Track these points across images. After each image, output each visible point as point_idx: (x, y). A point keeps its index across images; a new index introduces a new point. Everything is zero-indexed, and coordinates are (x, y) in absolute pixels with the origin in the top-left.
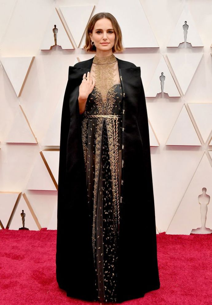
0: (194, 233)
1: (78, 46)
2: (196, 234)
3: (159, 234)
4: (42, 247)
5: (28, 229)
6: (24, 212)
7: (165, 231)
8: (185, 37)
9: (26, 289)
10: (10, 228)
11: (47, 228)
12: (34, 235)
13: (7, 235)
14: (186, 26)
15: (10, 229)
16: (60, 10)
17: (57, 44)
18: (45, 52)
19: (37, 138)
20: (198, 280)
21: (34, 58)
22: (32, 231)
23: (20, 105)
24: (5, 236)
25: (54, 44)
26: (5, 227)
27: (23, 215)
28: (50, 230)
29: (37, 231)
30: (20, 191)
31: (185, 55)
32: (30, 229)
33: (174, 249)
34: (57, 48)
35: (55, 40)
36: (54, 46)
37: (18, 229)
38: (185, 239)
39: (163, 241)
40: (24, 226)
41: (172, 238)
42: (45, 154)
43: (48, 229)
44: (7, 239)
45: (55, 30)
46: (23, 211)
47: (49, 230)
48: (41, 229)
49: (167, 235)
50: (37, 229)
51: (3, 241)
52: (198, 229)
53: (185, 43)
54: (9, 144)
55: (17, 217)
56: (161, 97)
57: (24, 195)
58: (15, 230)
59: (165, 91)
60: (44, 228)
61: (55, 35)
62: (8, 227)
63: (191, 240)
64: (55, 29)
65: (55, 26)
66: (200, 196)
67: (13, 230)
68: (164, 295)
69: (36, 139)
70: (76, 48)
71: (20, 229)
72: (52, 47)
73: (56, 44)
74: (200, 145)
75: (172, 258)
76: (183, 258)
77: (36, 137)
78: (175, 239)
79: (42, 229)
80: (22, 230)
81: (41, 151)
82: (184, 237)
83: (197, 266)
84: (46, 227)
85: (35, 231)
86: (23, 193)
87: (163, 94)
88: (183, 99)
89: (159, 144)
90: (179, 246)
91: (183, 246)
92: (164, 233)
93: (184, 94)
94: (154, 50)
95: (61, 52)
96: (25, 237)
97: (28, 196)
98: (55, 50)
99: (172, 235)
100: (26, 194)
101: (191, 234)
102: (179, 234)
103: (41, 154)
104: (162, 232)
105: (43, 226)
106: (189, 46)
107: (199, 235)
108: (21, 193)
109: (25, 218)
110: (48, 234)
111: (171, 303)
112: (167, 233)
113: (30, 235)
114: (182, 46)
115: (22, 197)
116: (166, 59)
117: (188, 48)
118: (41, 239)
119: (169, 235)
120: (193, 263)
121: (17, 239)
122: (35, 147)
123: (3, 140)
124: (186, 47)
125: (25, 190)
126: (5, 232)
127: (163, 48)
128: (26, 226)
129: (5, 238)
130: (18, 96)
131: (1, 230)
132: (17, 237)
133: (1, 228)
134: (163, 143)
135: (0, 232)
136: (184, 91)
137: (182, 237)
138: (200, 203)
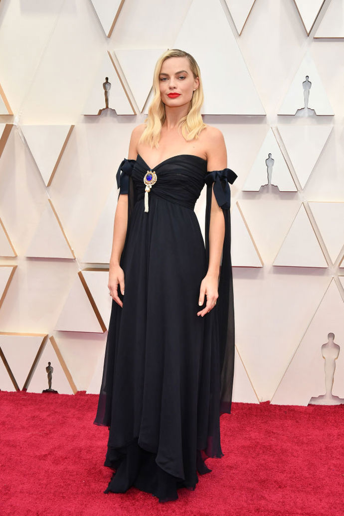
0: (313, 403)
1: (141, 111)
2: (317, 406)
3: (260, 403)
4: (79, 419)
5: (56, 392)
6: (51, 365)
7: (270, 400)
8: (306, 100)
10: (29, 390)
11: (85, 392)
12: (66, 401)
14: (307, 83)
15: (28, 391)
16: (115, 54)
17: (109, 107)
18: (90, 118)
19: (74, 251)
20: (318, 472)
21: (73, 127)
22: (63, 395)
23: (49, 200)
24: (21, 402)
25: (105, 107)
26: (21, 389)
27: (49, 369)
28: (91, 394)
29: (71, 396)
30: (46, 333)
31: (305, 126)
32: (60, 392)
33: (282, 426)
34: (109, 112)
36: (104, 109)
37: (41, 392)
38: (301, 412)
39: (266, 413)
40: (50, 387)
41: (280, 410)
42: (87, 275)
43: (87, 393)
44: (24, 405)
45: (106, 85)
46: (49, 363)
47: (88, 394)
48: (76, 392)
49: (272, 405)
50: (71, 392)
51: (18, 409)
53: (306, 110)
54: (31, 259)
55: (41, 372)
56: (268, 192)
57: (52, 339)
58: (36, 393)
60: (81, 391)
61: (106, 93)
62: (25, 389)
63: (310, 414)
64: (107, 83)
65: (107, 79)
66: (324, 346)
67: (33, 393)
69: (72, 252)
70: (137, 113)
71: (44, 391)
72: (101, 111)
73: (107, 107)
74: (327, 267)
77: (72, 249)
78: (284, 412)
79: (78, 392)
80: (47, 393)
81: (80, 270)
82: (298, 409)
84: (85, 390)
85: (67, 396)
86: (50, 336)
87: (270, 186)
88: (300, 195)
89: (263, 264)
90: (290, 422)
91: (297, 422)
92: (268, 402)
93: (303, 187)
94: (259, 119)
95: (115, 119)
96: (52, 403)
97: (57, 340)
98: (106, 115)
99: (279, 406)
100: (54, 336)
101: (309, 405)
102: (290, 404)
103: (80, 274)
104: (265, 400)
105: (80, 388)
106: (312, 113)
107: (321, 406)
108: (47, 336)
109: (52, 374)
110: (87, 400)
112: (272, 403)
113: (60, 401)
114: (301, 113)
115: (49, 342)
116: (276, 132)
117: (310, 116)
118: (77, 407)
119: (276, 406)
120: (311, 446)
121: (40, 405)
122: (71, 264)
123: (22, 252)
124: (307, 115)
125: (55, 331)
126: (21, 397)
127: (271, 116)
128: (53, 388)
129: (21, 404)
130: (47, 185)
131: (15, 392)
132: (40, 404)
133: (14, 390)
134: (269, 263)
135: (14, 396)
136: (303, 182)
137: (295, 409)
138: (325, 357)
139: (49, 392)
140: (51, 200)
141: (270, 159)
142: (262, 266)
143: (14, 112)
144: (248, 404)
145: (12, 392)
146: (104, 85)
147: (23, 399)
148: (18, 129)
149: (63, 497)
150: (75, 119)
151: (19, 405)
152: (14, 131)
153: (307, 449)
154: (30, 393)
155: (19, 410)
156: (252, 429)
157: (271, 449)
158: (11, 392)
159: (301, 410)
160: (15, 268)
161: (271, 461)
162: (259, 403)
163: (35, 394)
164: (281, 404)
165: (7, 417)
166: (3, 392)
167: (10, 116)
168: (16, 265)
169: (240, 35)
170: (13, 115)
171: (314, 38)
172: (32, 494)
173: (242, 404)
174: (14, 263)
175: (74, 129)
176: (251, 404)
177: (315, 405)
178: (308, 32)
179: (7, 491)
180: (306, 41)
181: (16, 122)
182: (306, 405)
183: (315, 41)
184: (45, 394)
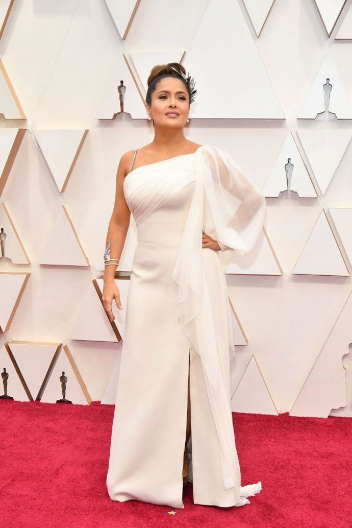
0: (334, 415)
2: (338, 417)
3: (279, 415)
4: (93, 430)
5: (70, 402)
6: (65, 375)
7: (289, 411)
8: (327, 103)
9: (65, 494)
10: (43, 400)
11: (100, 402)
12: (80, 411)
13: (37, 410)
14: (328, 86)
15: (41, 401)
16: (130, 57)
17: (125, 111)
18: (104, 122)
19: (88, 259)
21: (87, 132)
22: (77, 406)
23: (63, 206)
24: (34, 412)
25: (120, 111)
26: (34, 399)
27: (63, 379)
28: (106, 405)
29: (85, 406)
30: (59, 342)
31: (326, 132)
32: (74, 403)
33: (302, 438)
34: (124, 116)
35: (122, 104)
36: (118, 113)
37: (55, 402)
38: (321, 424)
39: (285, 425)
40: (64, 397)
41: (299, 422)
43: (102, 403)
44: (37, 416)
45: (121, 89)
46: (63, 373)
47: (103, 405)
48: (91, 402)
49: (291, 417)
50: (85, 403)
51: (30, 420)
52: (342, 408)
53: (327, 113)
54: (44, 266)
55: (54, 382)
56: (287, 198)
57: (66, 348)
59: (292, 188)
60: (96, 402)
61: (121, 97)
62: (38, 399)
63: (330, 426)
64: (121, 87)
66: (345, 356)
67: (46, 403)
68: (282, 509)
69: (87, 259)
71: (58, 402)
72: (115, 115)
73: (122, 111)
74: (348, 275)
75: (298, 453)
76: (315, 454)
77: (87, 257)
78: (304, 424)
79: (93, 402)
80: (61, 404)
81: (95, 278)
82: (318, 420)
83: (337, 465)
84: (99, 400)
85: (81, 406)
86: (64, 345)
87: (290, 193)
88: (321, 201)
89: (282, 272)
90: (309, 435)
91: (317, 435)
92: (287, 414)
93: (323, 194)
94: (278, 123)
95: (130, 123)
96: (65, 414)
97: (71, 349)
98: (121, 119)
99: (298, 418)
100: (68, 345)
101: (329, 417)
102: (310, 416)
103: (95, 283)
104: (283, 412)
105: (94, 399)
106: (332, 117)
107: (342, 418)
108: (62, 344)
109: (66, 384)
110: (102, 411)
111: (294, 521)
112: (291, 414)
113: (74, 412)
114: (321, 117)
115: (62, 351)
116: (295, 137)
117: (330, 120)
118: (91, 418)
119: (295, 418)
120: (331, 461)
121: (54, 416)
122: (85, 271)
123: (35, 260)
124: (327, 118)
125: (68, 340)
126: (35, 407)
127: (291, 120)
128: (67, 398)
129: (34, 415)
130: (60, 191)
131: (28, 402)
132: (53, 414)
133: (27, 400)
134: (288, 270)
135: (27, 406)
136: (323, 189)
137: (315, 422)
138: (346, 367)
139: (63, 402)
140: (65, 206)
141: (289, 164)
142: (280, 274)
143: (27, 116)
144: (266, 416)
145: (26, 402)
146: (119, 88)
147: (36, 409)
148: (30, 133)
149: (75, 514)
150: (89, 124)
151: (32, 415)
152: (27, 135)
153: (327, 463)
154: (43, 404)
155: (32, 421)
156: (271, 442)
157: (289, 464)
158: (24, 402)
159: (321, 422)
160: (28, 276)
161: (289, 476)
162: (277, 415)
163: (49, 404)
164: (300, 416)
165: (19, 428)
166: (16, 401)
167: (24, 120)
168: (30, 272)
169: (258, 37)
170: (26, 120)
171: (335, 39)
172: (43, 510)
173: (260, 416)
174: (26, 270)
175: (88, 133)
176: (269, 416)
177: (335, 417)
178: (329, 33)
179: (17, 508)
180: (327, 43)
181: (29, 126)
182: (326, 417)
183: (336, 43)
184: (58, 404)
